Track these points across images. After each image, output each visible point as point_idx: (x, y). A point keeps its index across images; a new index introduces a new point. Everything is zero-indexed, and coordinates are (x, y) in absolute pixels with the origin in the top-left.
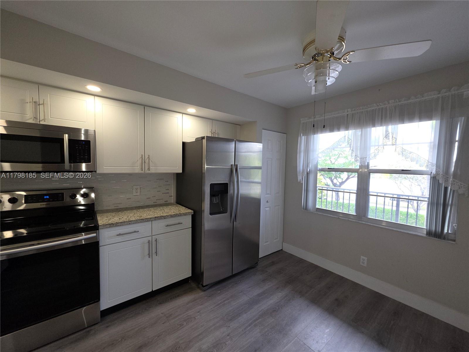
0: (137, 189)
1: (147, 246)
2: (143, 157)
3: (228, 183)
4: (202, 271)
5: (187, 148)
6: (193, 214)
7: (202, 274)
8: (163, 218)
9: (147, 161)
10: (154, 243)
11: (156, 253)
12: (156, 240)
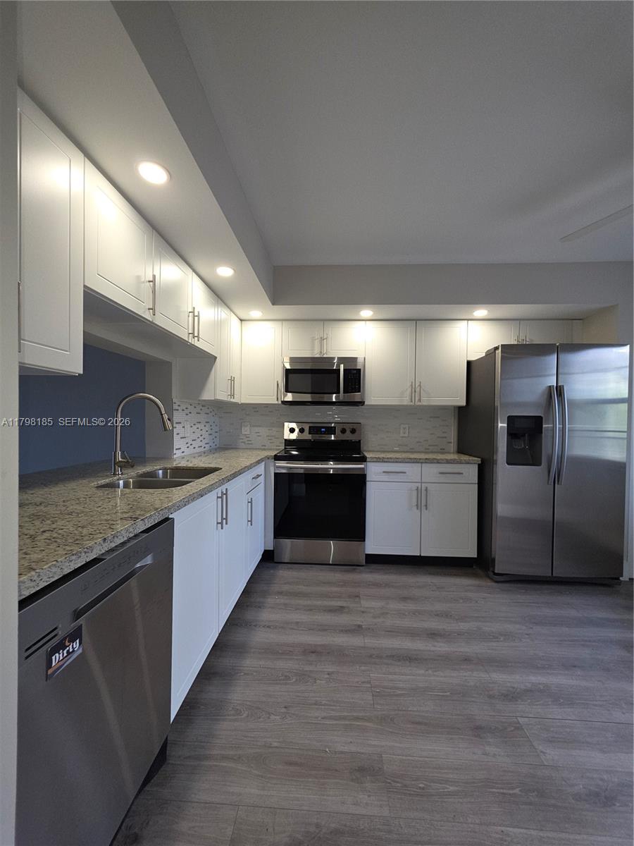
0: (404, 428)
1: (415, 493)
2: (414, 384)
3: (542, 415)
4: (493, 556)
5: (473, 367)
6: (480, 462)
7: (493, 560)
8: (435, 461)
9: (418, 390)
10: (424, 493)
11: (426, 506)
12: (426, 490)
